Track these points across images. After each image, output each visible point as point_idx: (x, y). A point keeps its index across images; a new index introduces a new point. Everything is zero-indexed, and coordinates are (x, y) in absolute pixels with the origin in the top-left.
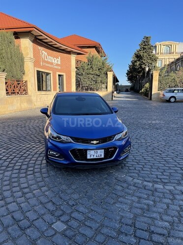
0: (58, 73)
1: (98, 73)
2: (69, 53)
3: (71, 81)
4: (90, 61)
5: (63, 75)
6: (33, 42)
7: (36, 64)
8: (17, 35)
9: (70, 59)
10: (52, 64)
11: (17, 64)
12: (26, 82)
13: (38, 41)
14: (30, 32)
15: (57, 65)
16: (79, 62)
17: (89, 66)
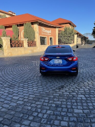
0: (50, 37)
1: (69, 35)
2: (55, 27)
3: (56, 40)
4: (66, 30)
5: (52, 38)
6: (39, 25)
7: (40, 34)
8: (32, 23)
9: (56, 30)
10: (47, 33)
11: (32, 35)
12: (36, 41)
13: (41, 24)
14: (37, 22)
15: (50, 33)
16: (60, 31)
17: (65, 33)
